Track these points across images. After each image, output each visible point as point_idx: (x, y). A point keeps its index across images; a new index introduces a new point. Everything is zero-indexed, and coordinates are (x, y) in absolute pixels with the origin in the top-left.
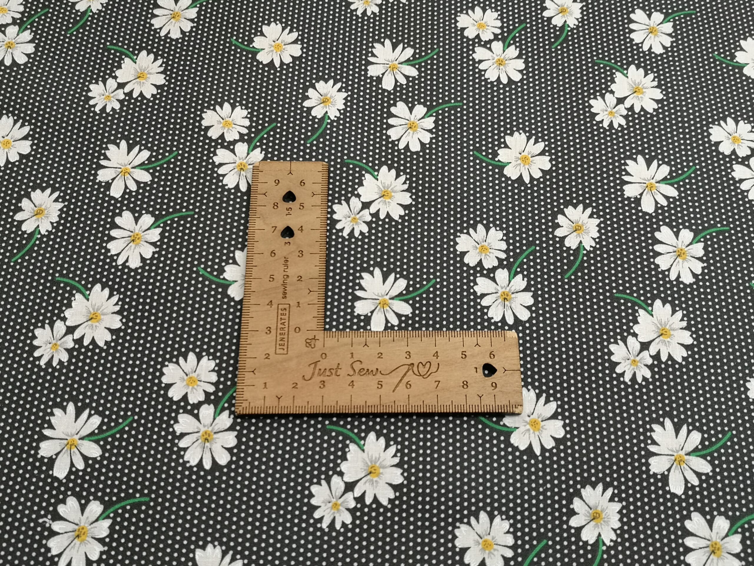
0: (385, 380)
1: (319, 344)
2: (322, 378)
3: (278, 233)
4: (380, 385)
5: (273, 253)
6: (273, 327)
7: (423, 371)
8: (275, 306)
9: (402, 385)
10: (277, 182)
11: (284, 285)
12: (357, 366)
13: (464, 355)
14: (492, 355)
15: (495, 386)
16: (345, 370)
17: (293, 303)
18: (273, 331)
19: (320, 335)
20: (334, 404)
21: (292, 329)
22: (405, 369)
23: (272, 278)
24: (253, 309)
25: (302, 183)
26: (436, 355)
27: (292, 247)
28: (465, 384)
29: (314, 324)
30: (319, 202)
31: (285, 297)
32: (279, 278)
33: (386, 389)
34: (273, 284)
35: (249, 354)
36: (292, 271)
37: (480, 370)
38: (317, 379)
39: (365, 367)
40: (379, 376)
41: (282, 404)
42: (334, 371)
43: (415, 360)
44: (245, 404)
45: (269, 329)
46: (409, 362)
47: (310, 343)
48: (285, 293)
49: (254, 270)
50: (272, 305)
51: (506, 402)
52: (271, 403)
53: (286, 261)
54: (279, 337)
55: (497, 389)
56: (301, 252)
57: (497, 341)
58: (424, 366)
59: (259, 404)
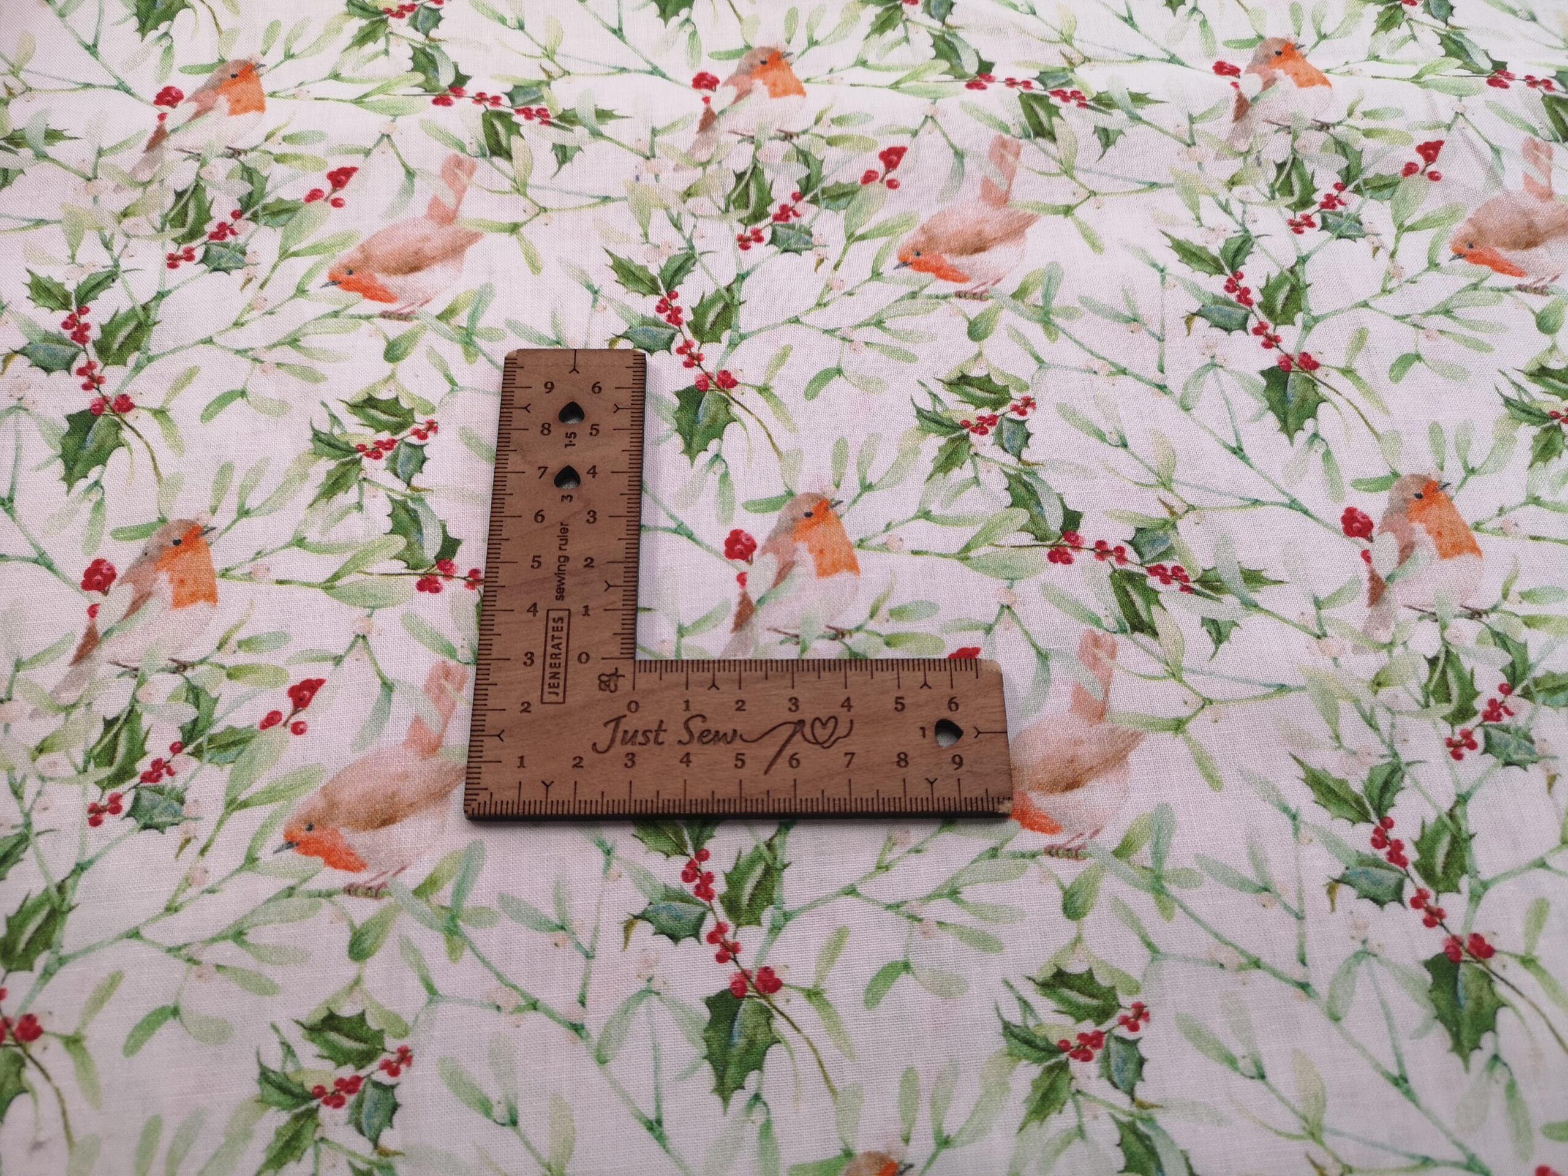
1: (624, 684)
2: (629, 748)
3: (549, 478)
4: (740, 760)
5: (539, 516)
6: (538, 652)
7: (822, 734)
8: (541, 614)
9: (783, 762)
11: (560, 574)
12: (697, 726)
13: (900, 705)
14: (953, 704)
15: (958, 761)
17: (577, 607)
18: (538, 661)
19: (626, 668)
20: (650, 796)
21: (573, 655)
22: (786, 731)
23: (537, 561)
24: (500, 618)
25: (596, 388)
26: (847, 704)
27: (576, 505)
28: (903, 760)
29: (614, 649)
30: (627, 423)
31: (560, 596)
32: (550, 562)
33: (753, 768)
34: (540, 573)
35: (491, 704)
36: (576, 549)
37: (930, 733)
39: (712, 725)
40: (738, 745)
41: (554, 795)
42: (654, 735)
43: (807, 713)
44: (483, 797)
45: (530, 656)
46: (795, 717)
47: (607, 682)
48: (561, 590)
49: (505, 547)
50: (535, 612)
51: (979, 793)
52: (533, 794)
53: (565, 530)
54: (548, 670)
55: (964, 768)
56: (593, 514)
57: (964, 679)
58: (824, 725)
59: (510, 795)
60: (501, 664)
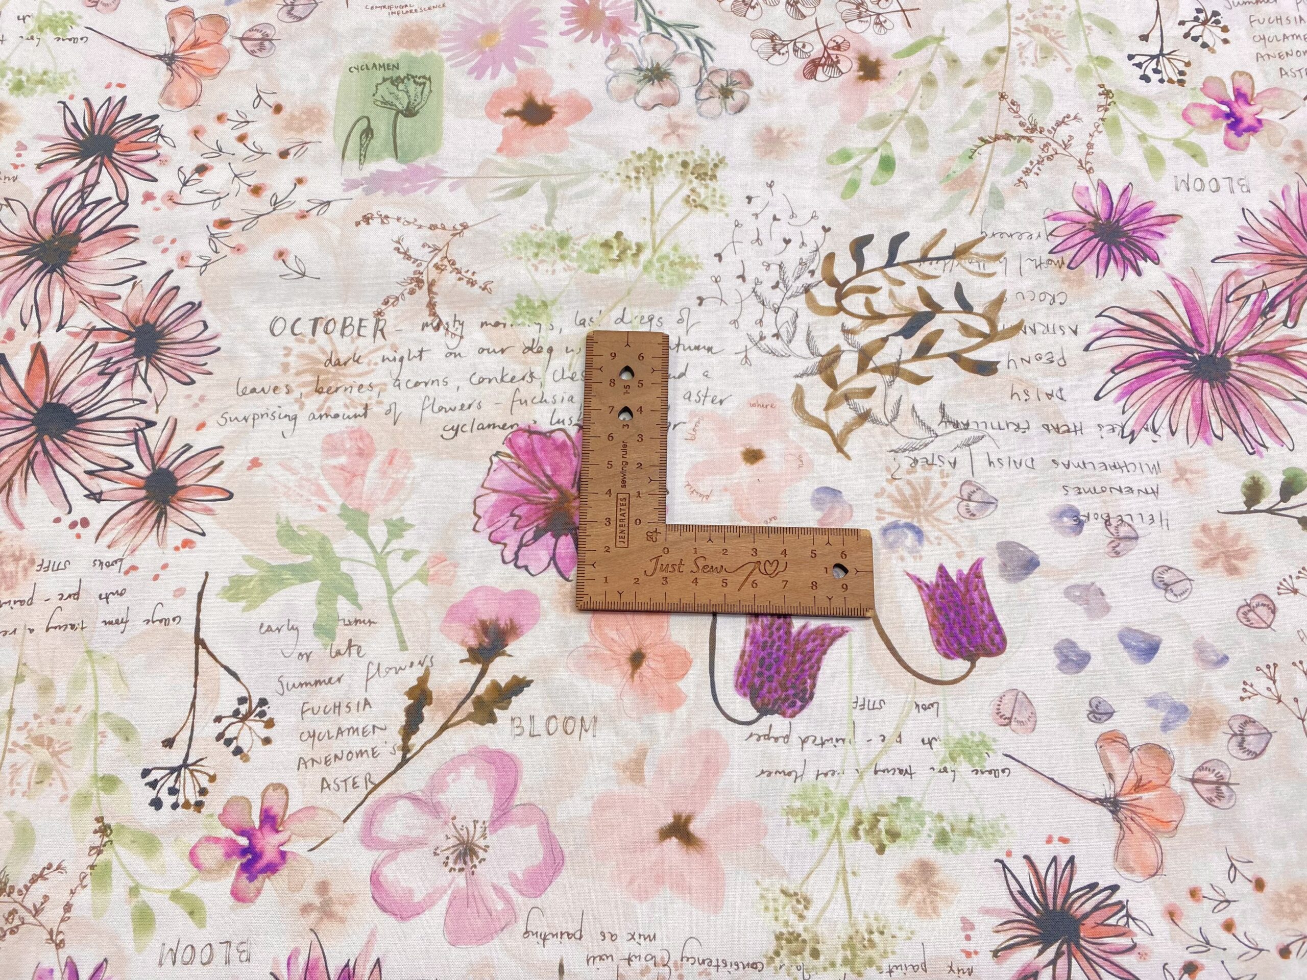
0: (730, 578)
1: (661, 538)
2: (664, 574)
3: (615, 413)
4: (725, 583)
5: (611, 437)
6: (613, 518)
7: (770, 569)
8: (614, 495)
9: (748, 584)
10: (614, 355)
11: (623, 472)
12: (701, 563)
13: (814, 555)
14: (843, 555)
15: (845, 587)
16: (689, 566)
17: (633, 493)
18: (613, 523)
19: (661, 528)
20: (676, 601)
21: (632, 520)
22: (750, 567)
23: (610, 464)
24: (591, 497)
25: (641, 357)
26: (784, 552)
27: (631, 430)
28: (814, 585)
29: (655, 517)
30: (659, 381)
31: (624, 486)
32: (617, 466)
33: (731, 588)
34: (612, 471)
35: (588, 546)
36: (632, 457)
37: (830, 570)
38: (659, 575)
39: (710, 564)
40: (724, 574)
41: (624, 600)
42: (677, 567)
43: (762, 557)
44: (586, 599)
45: (609, 520)
46: (755, 559)
47: (651, 536)
48: (624, 482)
49: (591, 455)
50: (610, 494)
51: (856, 606)
52: (613, 598)
53: (625, 446)
54: (619, 529)
55: (848, 591)
56: (641, 436)
57: (850, 540)
58: (771, 564)
59: (600, 599)
60: (593, 524)
